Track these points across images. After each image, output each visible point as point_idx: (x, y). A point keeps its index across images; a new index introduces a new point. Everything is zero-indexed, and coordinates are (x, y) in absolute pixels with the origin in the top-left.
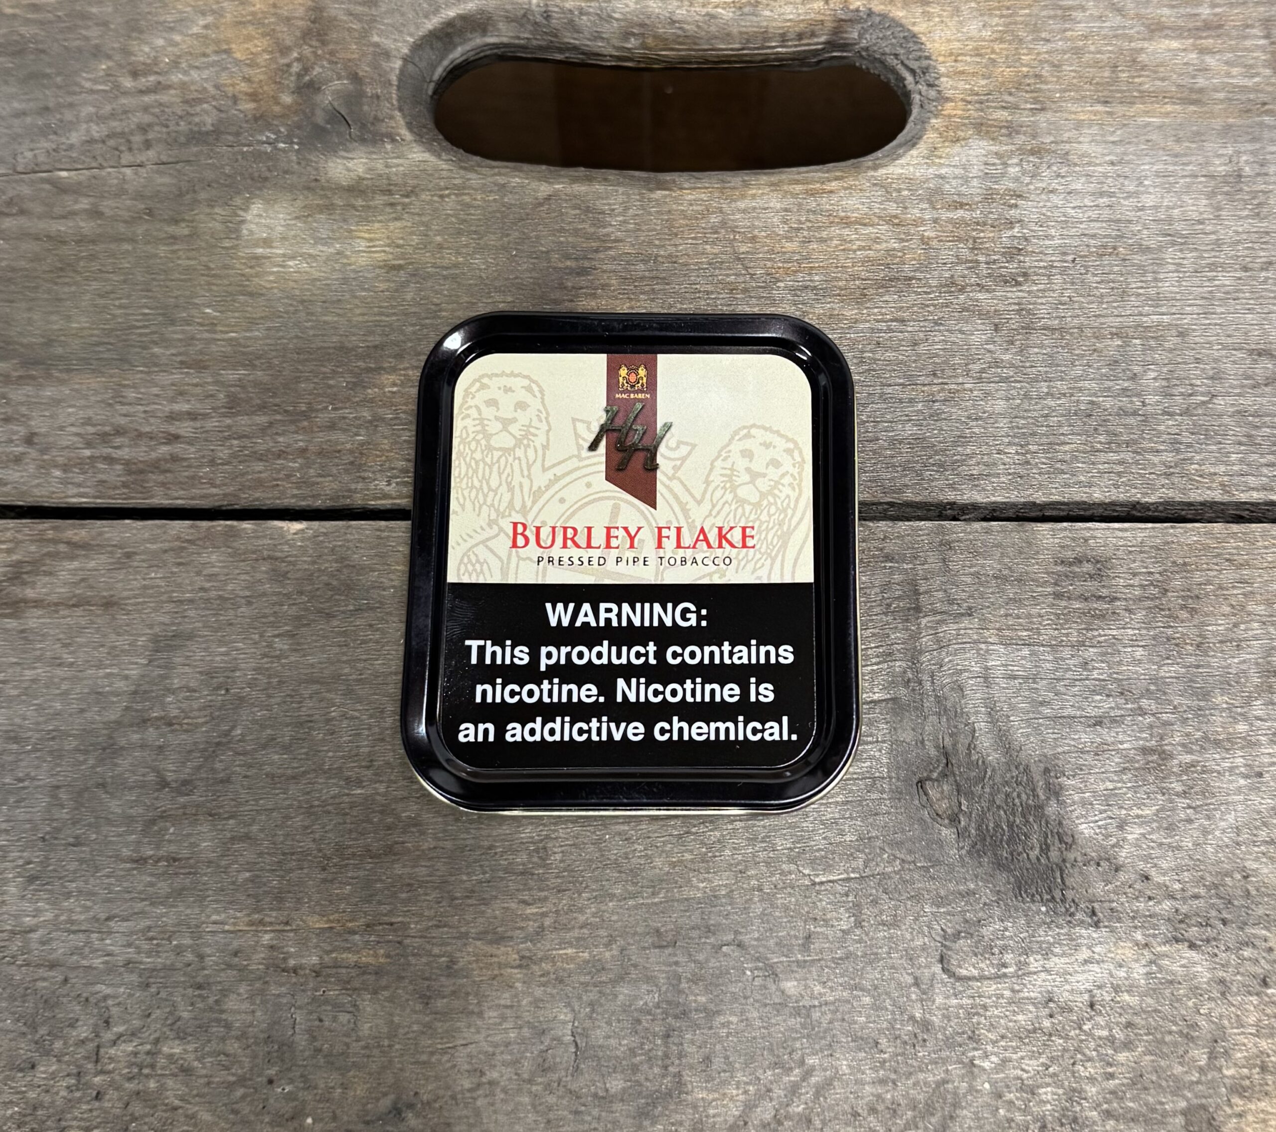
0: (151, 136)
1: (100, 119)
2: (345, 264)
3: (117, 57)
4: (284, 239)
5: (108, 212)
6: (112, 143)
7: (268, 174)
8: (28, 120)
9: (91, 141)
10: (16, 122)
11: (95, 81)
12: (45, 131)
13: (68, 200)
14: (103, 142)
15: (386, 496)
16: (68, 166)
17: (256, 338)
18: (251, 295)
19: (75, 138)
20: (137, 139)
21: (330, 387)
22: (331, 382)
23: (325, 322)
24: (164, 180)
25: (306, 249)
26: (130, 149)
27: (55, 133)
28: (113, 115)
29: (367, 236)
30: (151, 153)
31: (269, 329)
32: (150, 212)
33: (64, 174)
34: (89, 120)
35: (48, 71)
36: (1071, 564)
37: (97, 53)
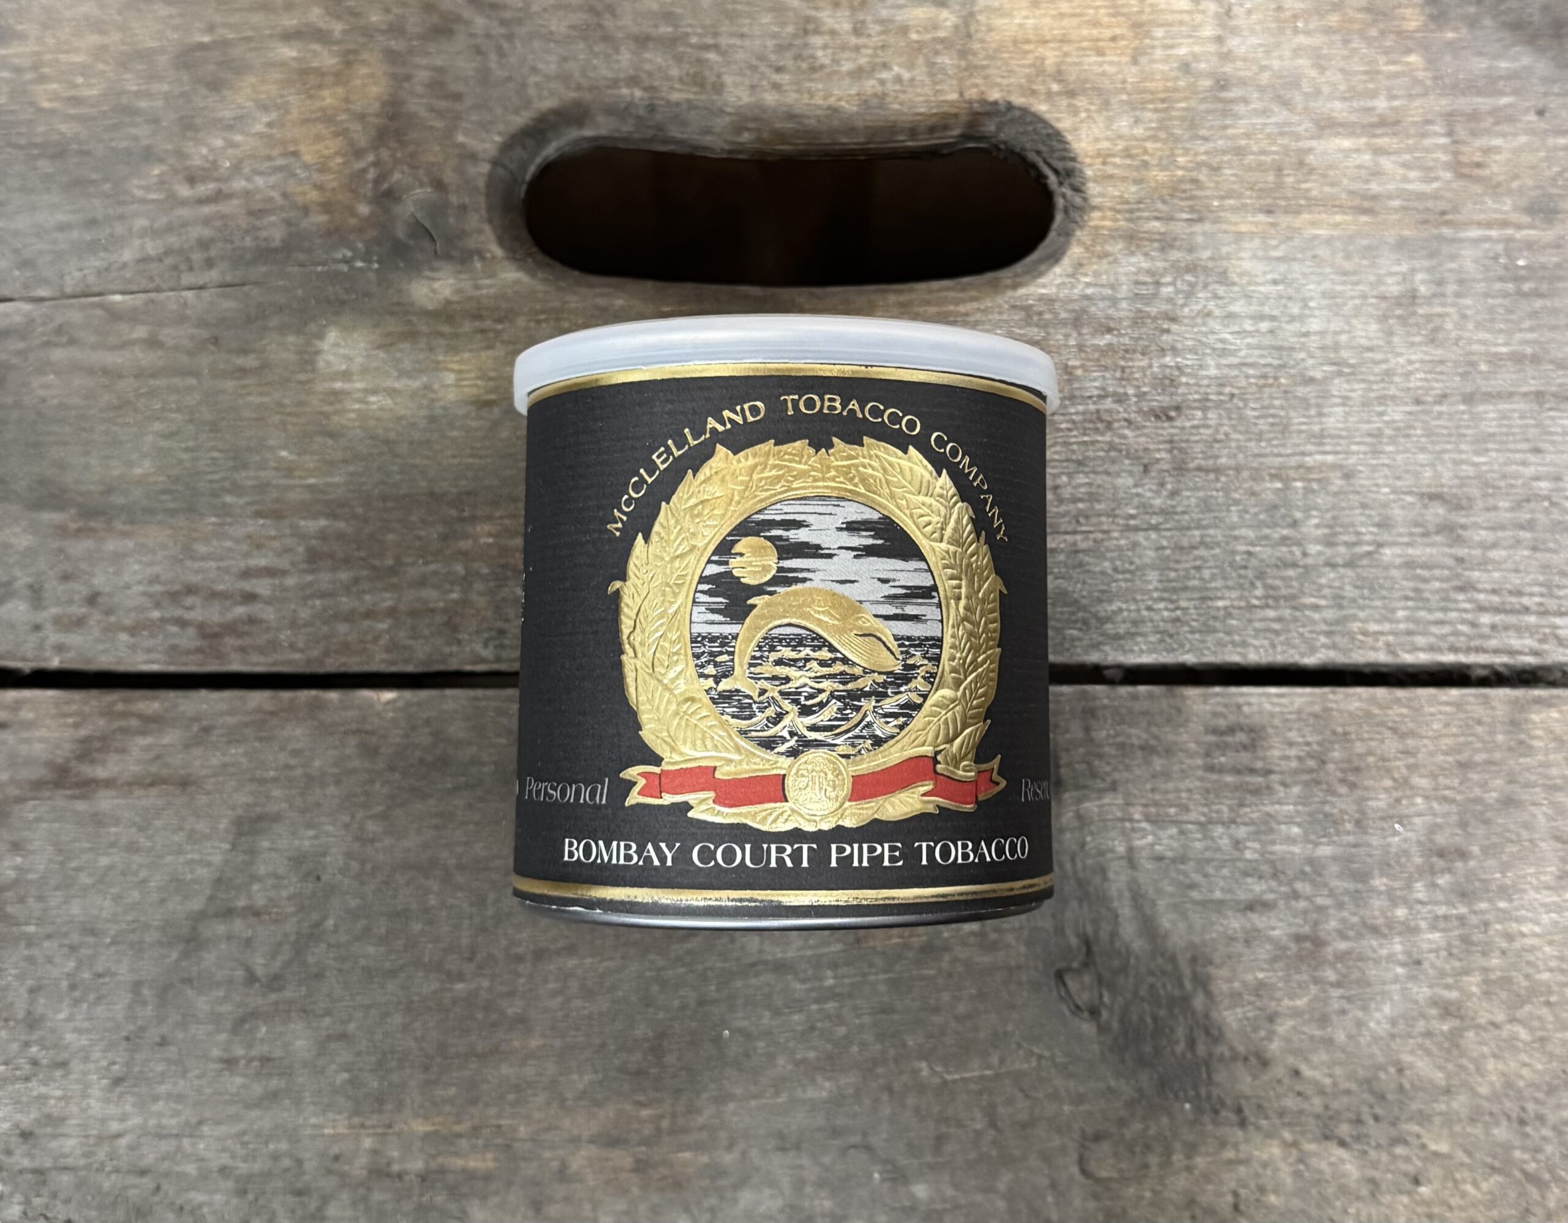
0: (213, 253)
1: (154, 233)
2: (433, 400)
3: (171, 161)
4: (364, 371)
5: (170, 342)
6: (169, 261)
7: (345, 297)
8: (75, 234)
9: (145, 260)
10: (60, 236)
11: (147, 188)
12: (93, 247)
13: (123, 327)
14: (160, 260)
15: (483, 661)
16: (121, 287)
17: (338, 485)
18: (332, 435)
19: (128, 255)
20: (197, 257)
21: (420, 538)
22: (422, 533)
23: (414, 466)
24: (229, 304)
25: (389, 383)
26: (191, 269)
27: (106, 249)
28: (169, 229)
29: (456, 367)
30: (214, 275)
31: (351, 474)
32: (216, 341)
33: (118, 298)
34: (144, 233)
35: (94, 176)
36: (1222, 733)
37: (149, 155)
